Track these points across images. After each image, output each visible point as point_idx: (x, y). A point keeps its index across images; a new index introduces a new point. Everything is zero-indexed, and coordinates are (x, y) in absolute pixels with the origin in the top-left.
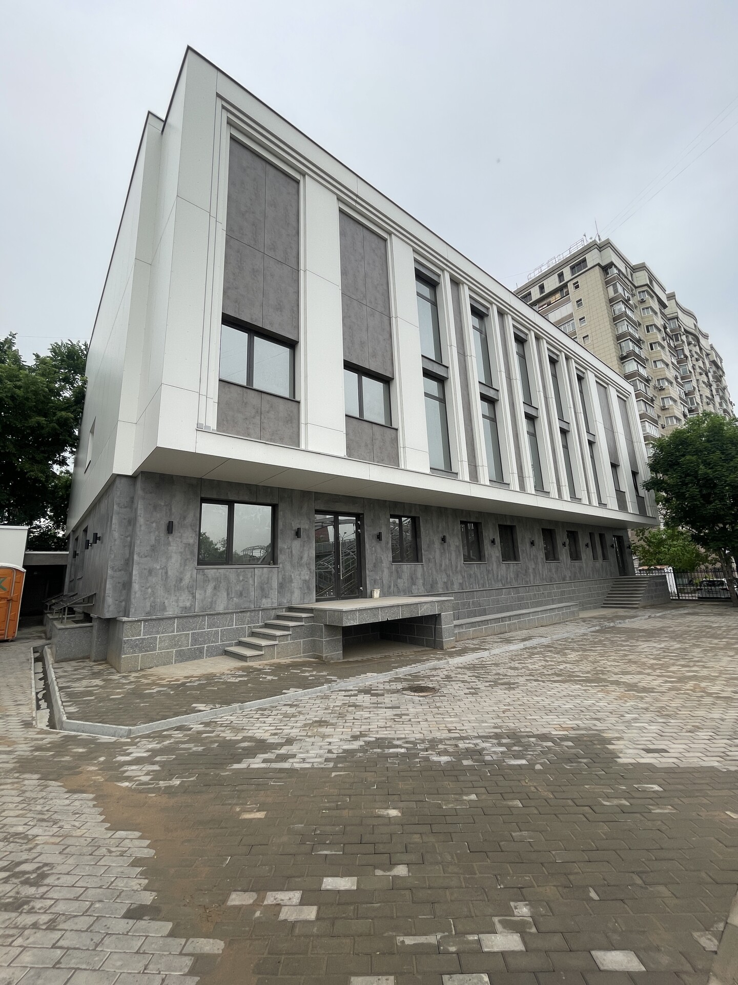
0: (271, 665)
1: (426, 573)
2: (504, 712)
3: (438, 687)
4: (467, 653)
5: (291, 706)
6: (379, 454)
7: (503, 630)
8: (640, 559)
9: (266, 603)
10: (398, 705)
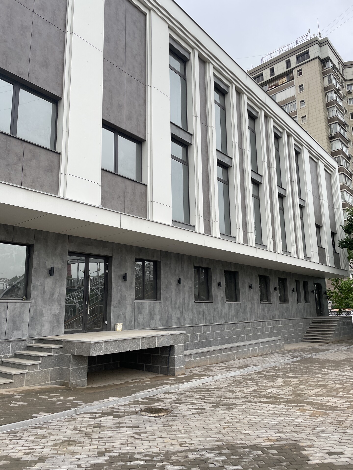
0: (20, 392)
1: (163, 310)
2: (224, 428)
3: (170, 409)
4: (194, 379)
5: (41, 428)
6: (130, 206)
7: (224, 359)
8: (333, 303)
9: (17, 335)
10: (137, 425)
